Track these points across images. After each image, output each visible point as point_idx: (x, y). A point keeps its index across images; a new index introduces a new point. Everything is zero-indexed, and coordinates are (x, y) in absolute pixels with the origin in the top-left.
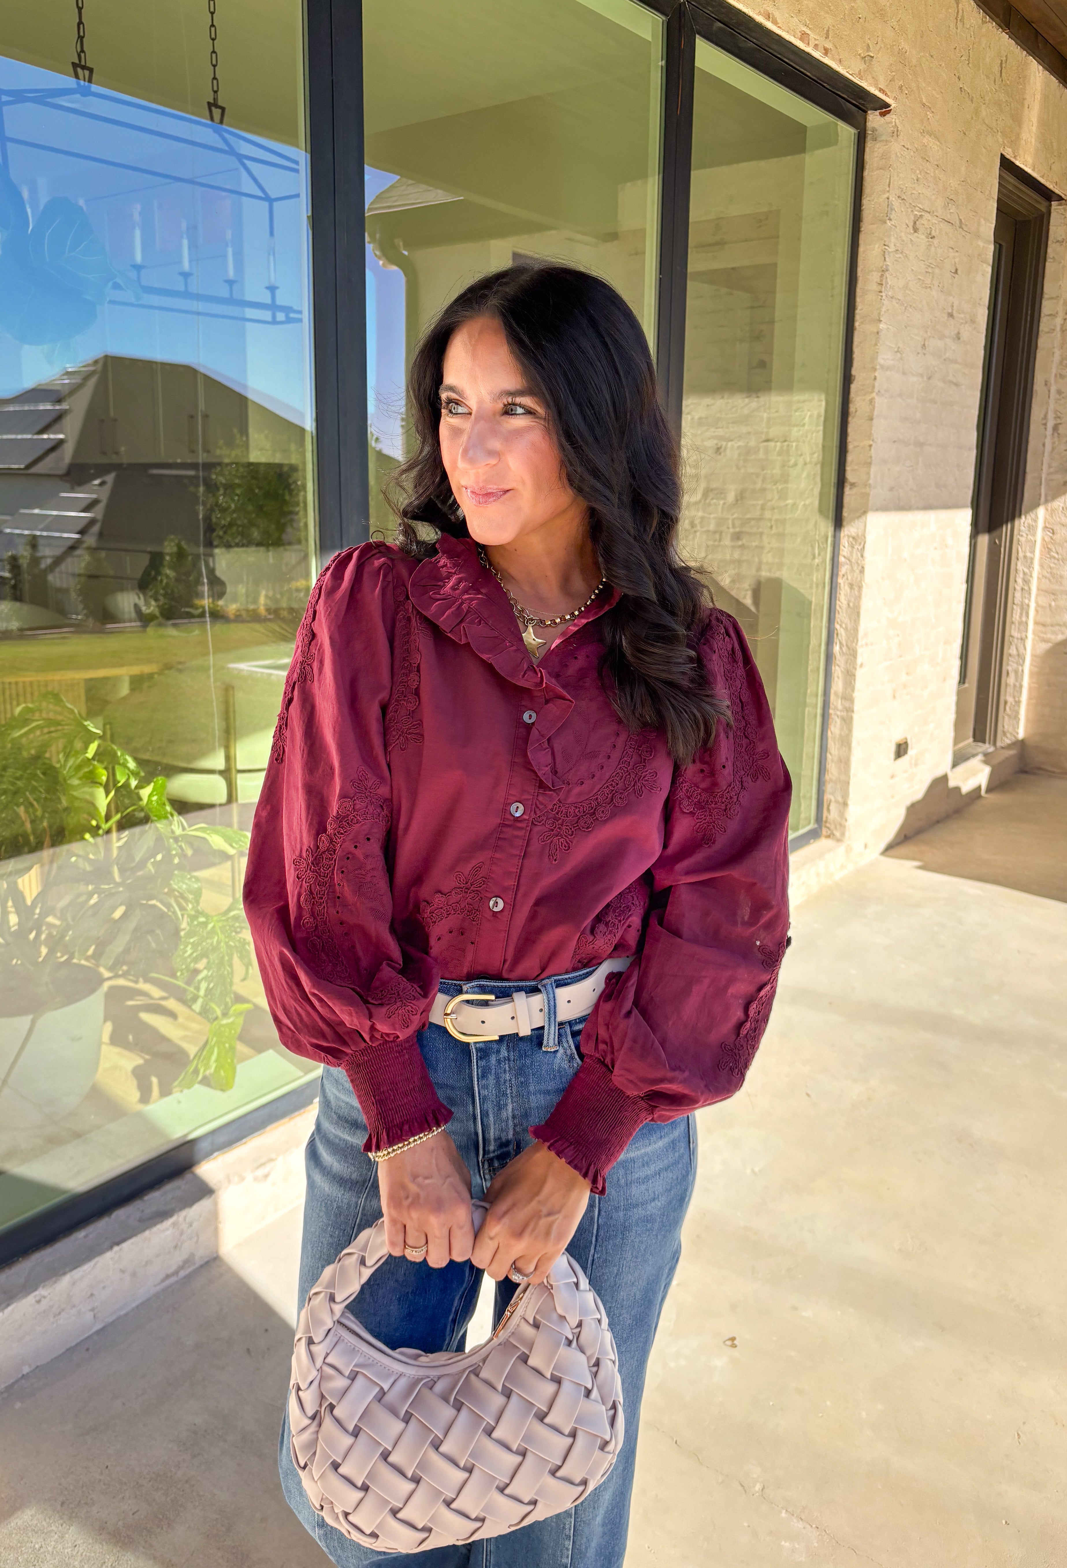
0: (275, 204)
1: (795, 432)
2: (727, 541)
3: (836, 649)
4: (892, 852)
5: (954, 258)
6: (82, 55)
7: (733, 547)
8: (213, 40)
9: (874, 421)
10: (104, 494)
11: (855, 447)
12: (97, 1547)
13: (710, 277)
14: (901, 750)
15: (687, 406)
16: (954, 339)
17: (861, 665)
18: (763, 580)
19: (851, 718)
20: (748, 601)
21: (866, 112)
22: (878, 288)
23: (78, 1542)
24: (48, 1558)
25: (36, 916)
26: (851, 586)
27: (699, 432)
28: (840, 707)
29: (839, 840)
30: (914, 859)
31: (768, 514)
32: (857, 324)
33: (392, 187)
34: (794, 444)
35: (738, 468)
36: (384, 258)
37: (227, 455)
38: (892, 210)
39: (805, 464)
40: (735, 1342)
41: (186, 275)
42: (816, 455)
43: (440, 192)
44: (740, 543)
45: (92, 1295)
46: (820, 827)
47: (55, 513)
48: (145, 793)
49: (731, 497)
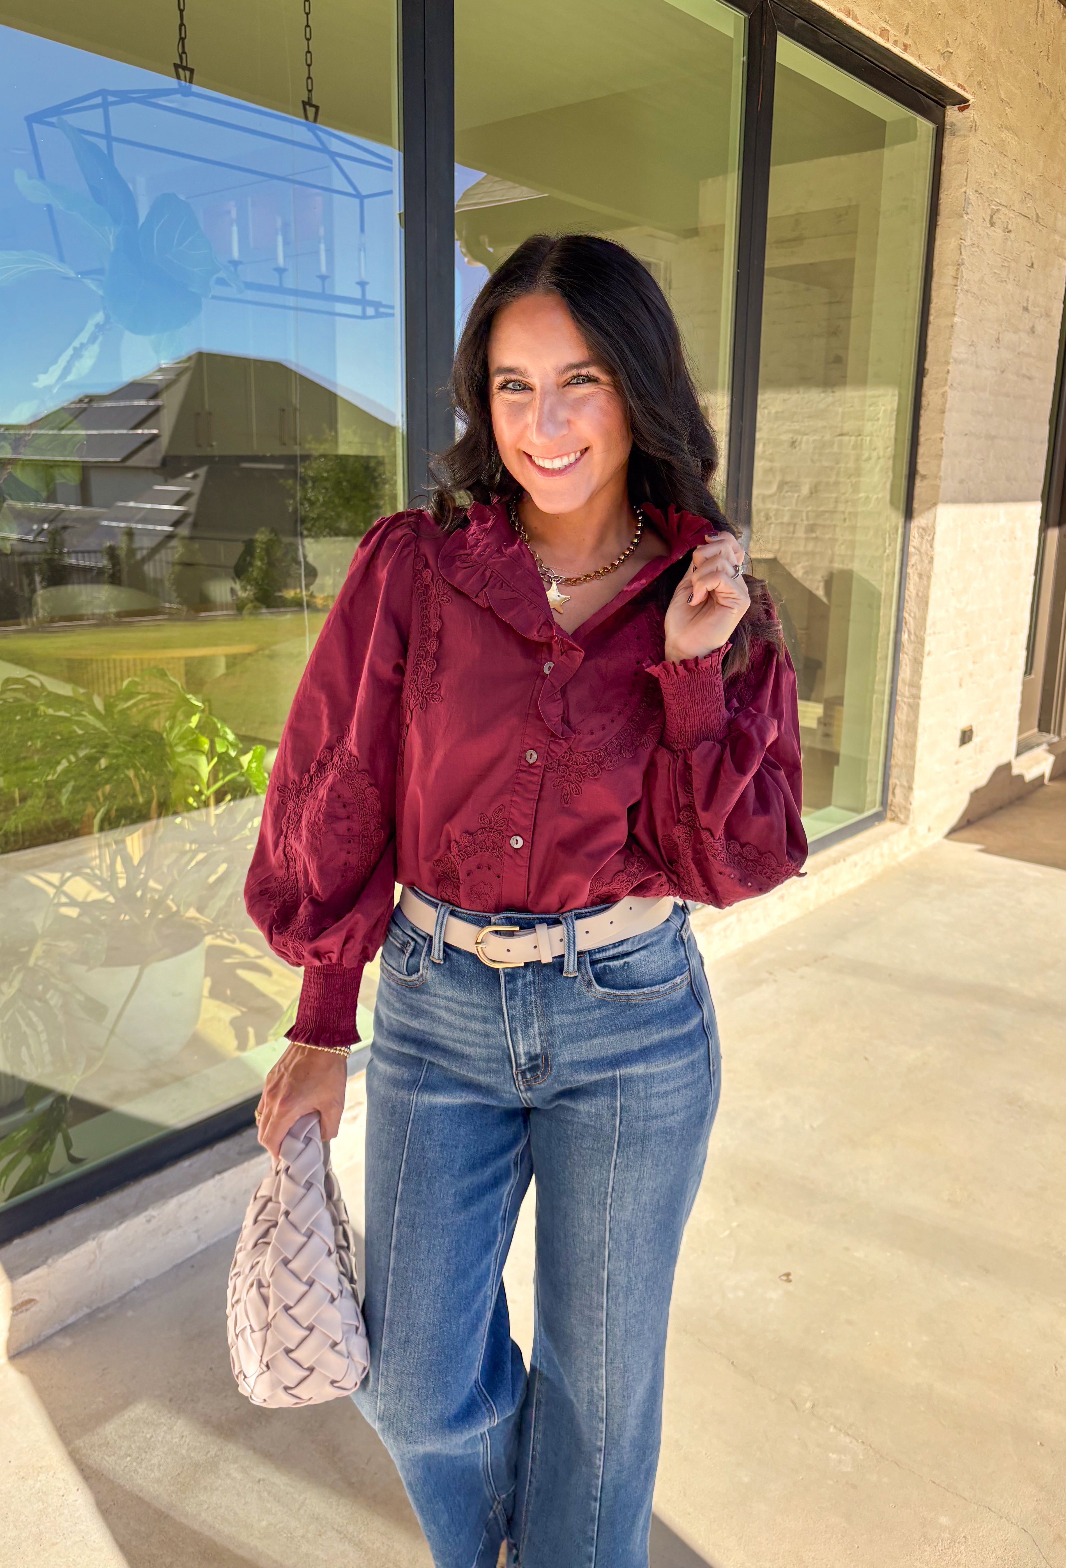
0: (366, 201)
1: (869, 427)
2: (801, 533)
3: (905, 637)
4: (956, 835)
5: (1031, 252)
6: (184, 56)
7: (807, 539)
8: (308, 40)
9: (946, 414)
10: (196, 487)
11: (927, 440)
12: (202, 1438)
13: (788, 273)
14: (966, 737)
15: (763, 401)
16: (1028, 333)
17: (929, 654)
18: (835, 572)
19: (918, 705)
20: (820, 593)
21: (945, 107)
22: (953, 282)
23: (185, 1434)
24: (158, 1446)
25: (142, 876)
26: (920, 576)
27: (775, 426)
28: (907, 694)
29: (903, 823)
30: (976, 842)
31: (841, 507)
32: (931, 318)
33: (478, 184)
34: (868, 438)
35: (813, 461)
36: (468, 255)
37: (316, 449)
38: (969, 204)
39: (879, 458)
40: (791, 1277)
41: (281, 271)
42: (889, 449)
43: (524, 188)
44: (814, 535)
45: (196, 1218)
46: (885, 810)
47: (149, 506)
48: (245, 760)
49: (805, 490)
